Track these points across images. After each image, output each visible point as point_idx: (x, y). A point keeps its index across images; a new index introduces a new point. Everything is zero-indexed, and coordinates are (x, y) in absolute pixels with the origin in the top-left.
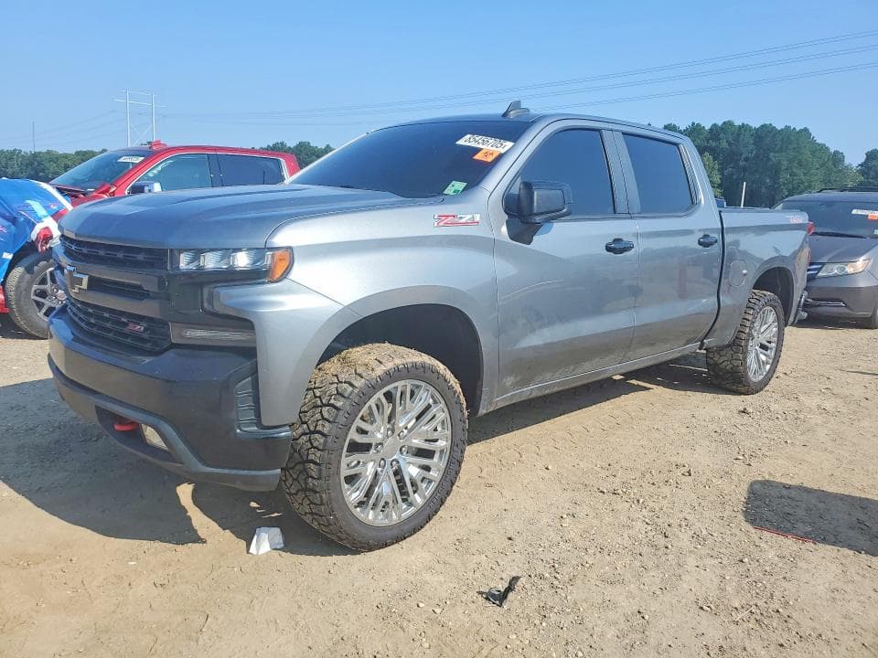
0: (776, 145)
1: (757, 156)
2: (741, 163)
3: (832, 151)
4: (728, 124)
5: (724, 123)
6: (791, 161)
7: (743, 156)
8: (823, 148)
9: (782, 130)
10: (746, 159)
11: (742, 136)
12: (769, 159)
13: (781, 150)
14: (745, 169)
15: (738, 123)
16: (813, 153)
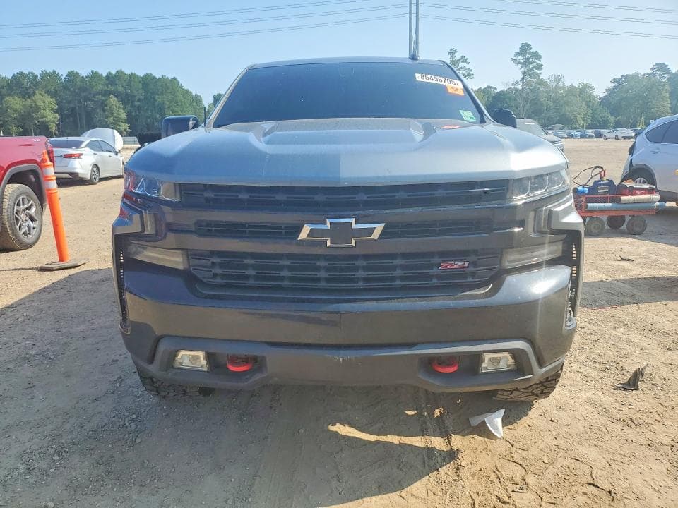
0: (158, 90)
1: (146, 98)
2: (136, 103)
3: (194, 94)
4: (120, 74)
5: (117, 72)
6: (171, 102)
7: (137, 98)
8: (188, 92)
9: (159, 79)
10: (139, 100)
11: (132, 83)
12: (155, 101)
13: (162, 93)
14: (139, 108)
15: (127, 72)
16: (183, 95)
